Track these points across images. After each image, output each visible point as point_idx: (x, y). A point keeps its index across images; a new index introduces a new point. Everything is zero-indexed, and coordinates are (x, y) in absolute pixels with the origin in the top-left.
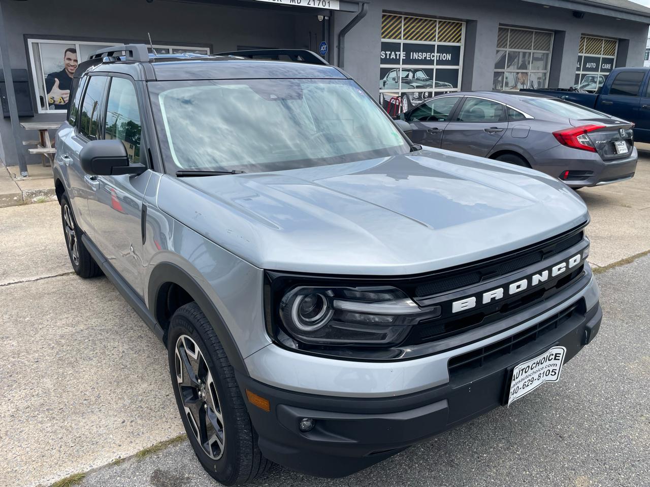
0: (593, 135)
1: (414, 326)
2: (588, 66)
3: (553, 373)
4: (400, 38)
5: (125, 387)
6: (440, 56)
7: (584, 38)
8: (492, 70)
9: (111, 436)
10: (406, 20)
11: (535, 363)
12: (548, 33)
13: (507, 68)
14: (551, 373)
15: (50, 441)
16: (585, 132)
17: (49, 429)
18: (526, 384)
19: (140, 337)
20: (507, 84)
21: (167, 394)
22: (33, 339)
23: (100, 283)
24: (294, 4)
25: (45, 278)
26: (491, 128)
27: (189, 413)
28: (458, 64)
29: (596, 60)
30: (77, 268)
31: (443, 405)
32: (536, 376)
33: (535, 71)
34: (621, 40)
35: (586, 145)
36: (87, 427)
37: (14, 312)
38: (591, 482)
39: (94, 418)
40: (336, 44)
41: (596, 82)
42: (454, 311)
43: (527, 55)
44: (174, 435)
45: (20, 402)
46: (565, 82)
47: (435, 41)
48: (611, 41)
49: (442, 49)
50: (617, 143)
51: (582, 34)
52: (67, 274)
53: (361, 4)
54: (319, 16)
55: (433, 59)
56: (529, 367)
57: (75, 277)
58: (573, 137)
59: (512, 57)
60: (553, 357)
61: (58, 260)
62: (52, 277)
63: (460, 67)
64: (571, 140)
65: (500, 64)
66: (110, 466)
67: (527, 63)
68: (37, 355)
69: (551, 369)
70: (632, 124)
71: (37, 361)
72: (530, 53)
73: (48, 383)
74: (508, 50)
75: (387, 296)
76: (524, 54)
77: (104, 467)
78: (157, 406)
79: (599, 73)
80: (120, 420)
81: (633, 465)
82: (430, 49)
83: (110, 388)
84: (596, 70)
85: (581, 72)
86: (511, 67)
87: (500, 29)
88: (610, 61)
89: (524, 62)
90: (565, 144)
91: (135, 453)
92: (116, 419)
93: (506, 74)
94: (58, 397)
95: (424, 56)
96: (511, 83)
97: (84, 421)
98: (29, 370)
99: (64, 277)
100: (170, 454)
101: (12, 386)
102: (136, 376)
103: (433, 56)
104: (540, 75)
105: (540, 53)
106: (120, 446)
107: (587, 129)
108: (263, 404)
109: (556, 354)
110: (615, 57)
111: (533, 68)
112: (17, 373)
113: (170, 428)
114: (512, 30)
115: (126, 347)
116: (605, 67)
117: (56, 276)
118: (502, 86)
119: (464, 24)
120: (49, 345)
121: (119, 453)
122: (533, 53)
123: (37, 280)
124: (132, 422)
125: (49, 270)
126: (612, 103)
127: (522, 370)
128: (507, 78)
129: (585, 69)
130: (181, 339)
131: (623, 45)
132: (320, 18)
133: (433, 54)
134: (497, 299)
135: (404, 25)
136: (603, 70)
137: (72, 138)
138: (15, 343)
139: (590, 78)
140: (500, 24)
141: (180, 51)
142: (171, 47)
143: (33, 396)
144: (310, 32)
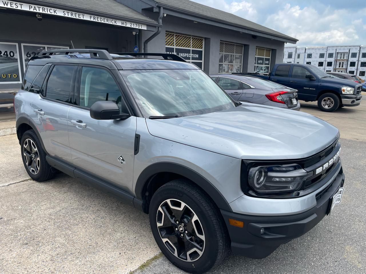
0: (283, 96)
1: (304, 181)
2: (259, 62)
3: (339, 200)
4: (174, 46)
5: (108, 236)
6: (193, 55)
7: (257, 48)
8: (218, 63)
9: (118, 261)
10: (176, 37)
12: (241, 45)
13: (224, 62)
15: (85, 269)
16: (280, 94)
17: (80, 263)
19: (98, 210)
20: (224, 70)
21: (134, 237)
22: (32, 218)
24: (123, 25)
25: (13, 184)
26: (235, 93)
27: (167, 241)
28: (201, 60)
29: (262, 59)
30: (36, 176)
31: (315, 215)
33: (236, 64)
34: (272, 50)
35: (280, 100)
36: (101, 259)
37: (8, 204)
39: (102, 254)
40: (143, 47)
41: (263, 70)
42: (316, 173)
43: (233, 56)
44: (152, 256)
46: (250, 70)
47: (190, 47)
48: (268, 50)
49: (194, 52)
50: (293, 99)
51: (257, 47)
52: (27, 180)
53: (157, 28)
54: (133, 32)
55: (190, 57)
57: (32, 181)
58: (275, 97)
59: (226, 57)
61: (14, 173)
62: (18, 183)
63: (203, 61)
64: (274, 98)
65: (221, 60)
67: (233, 60)
69: (338, 198)
70: (297, 90)
71: (45, 230)
72: (234, 55)
73: (61, 240)
74: (224, 53)
75: (291, 169)
76: (231, 55)
78: (133, 243)
79: (264, 65)
80: (118, 253)
82: (188, 51)
83: (100, 238)
84: (262, 64)
85: (256, 65)
86: (226, 62)
87: (221, 43)
88: (268, 60)
89: (231, 59)
90: (271, 100)
91: (137, 267)
92: (115, 253)
93: (224, 65)
94: (72, 246)
95: (185, 55)
96: (226, 70)
97: (97, 256)
99: (25, 182)
100: (156, 265)
102: (111, 230)
103: (190, 55)
104: (239, 66)
105: (238, 55)
106: (127, 265)
107: (281, 93)
108: (240, 224)
109: (340, 191)
110: (270, 58)
111: (236, 62)
113: (147, 253)
114: (225, 43)
115: (94, 216)
116: (266, 63)
117: (20, 182)
118: (222, 71)
119: (204, 39)
120: (46, 220)
121: (129, 269)
122: (235, 55)
123: (9, 185)
124: (125, 253)
125: (13, 179)
126: (276, 80)
128: (224, 67)
129: (258, 63)
130: (166, 201)
131: (274, 52)
132: (134, 33)
133: (190, 54)
134: (327, 167)
135: (176, 39)
136: (266, 64)
137: (41, 100)
139: (260, 68)
140: (221, 41)
141: (52, 48)
142: (46, 46)
143: (57, 248)
144: (127, 41)
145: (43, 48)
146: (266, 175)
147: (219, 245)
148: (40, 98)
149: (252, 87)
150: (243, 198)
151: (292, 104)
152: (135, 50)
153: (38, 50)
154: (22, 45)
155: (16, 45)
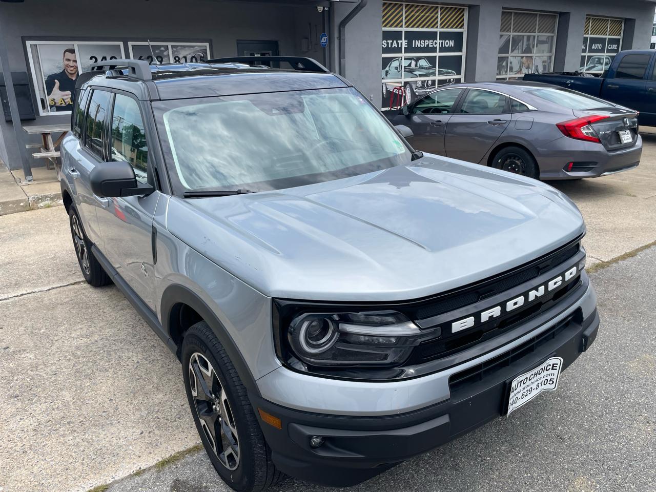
0: (596, 126)
1: (415, 347)
2: (594, 47)
3: (551, 382)
4: (402, 26)
5: (141, 398)
6: (442, 43)
7: (590, 18)
8: (496, 55)
9: (131, 447)
10: (407, 8)
11: (532, 375)
12: (552, 15)
13: (512, 51)
14: (548, 382)
15: (73, 454)
16: (589, 123)
17: (71, 442)
18: (525, 394)
19: (153, 346)
20: (511, 69)
21: (182, 403)
22: (49, 351)
23: (111, 291)
25: (56, 288)
26: (495, 120)
27: (204, 425)
28: (461, 51)
29: (602, 41)
30: (88, 277)
31: (445, 419)
32: (534, 386)
33: (539, 55)
34: (627, 20)
35: (591, 136)
36: (107, 439)
37: (29, 324)
38: (590, 482)
39: (113, 429)
40: (336, 35)
41: (602, 64)
42: (453, 331)
43: (531, 39)
44: (191, 445)
45: (41, 415)
46: (571, 65)
47: (437, 27)
48: (617, 21)
49: (444, 36)
50: (621, 133)
51: (587, 15)
52: (79, 283)
54: (318, 7)
55: (435, 46)
56: (527, 378)
57: (86, 285)
58: (576, 128)
59: (516, 41)
60: (551, 367)
61: (68, 269)
62: (64, 286)
63: (463, 54)
64: (575, 131)
65: (504, 49)
66: (131, 477)
67: (531, 47)
68: (54, 367)
69: (549, 378)
70: (636, 112)
71: (55, 374)
72: (534, 36)
73: (67, 396)
74: (512, 34)
75: (390, 319)
76: (529, 37)
77: (126, 478)
78: (173, 416)
79: (606, 54)
80: (139, 431)
81: (630, 466)
82: (432, 36)
83: (127, 400)
84: (602, 51)
85: (587, 54)
86: (516, 51)
87: (503, 13)
88: (616, 41)
89: (528, 45)
90: (569, 135)
91: (155, 462)
92: (134, 430)
93: (510, 59)
94: (77, 410)
95: (426, 44)
96: (516, 67)
97: (104, 433)
98: (47, 384)
99: (76, 286)
100: (188, 464)
101: (32, 400)
102: (151, 387)
103: (436, 43)
104: (545, 58)
105: (544, 36)
106: (140, 457)
107: (591, 119)
108: (275, 422)
109: (553, 364)
110: (621, 37)
111: (539, 51)
112: (36, 387)
113: (186, 438)
114: (516, 13)
115: (140, 357)
116: (611, 48)
117: (68, 285)
118: (507, 71)
119: (466, 10)
120: (66, 357)
121: (140, 464)
122: (538, 36)
123: (49, 290)
124: (150, 433)
125: (60, 280)
126: (618, 86)
127: (521, 382)
128: (511, 63)
129: (591, 51)
130: (194, 356)
131: (629, 24)
132: (320, 9)
133: (435, 41)
134: (494, 317)
135: (406, 12)
136: (609, 51)
138: (32, 356)
139: (596, 60)
140: (504, 8)
141: (179, 48)
142: (170, 44)
143: (54, 409)
144: (310, 24)
145: (165, 48)
146: (337, 329)
147: (255, 452)
148: (79, 147)
149: (531, 107)
150: (280, 373)
151: (621, 143)
152: (323, 41)
153: (157, 51)
154: (130, 44)
155: (120, 45)
